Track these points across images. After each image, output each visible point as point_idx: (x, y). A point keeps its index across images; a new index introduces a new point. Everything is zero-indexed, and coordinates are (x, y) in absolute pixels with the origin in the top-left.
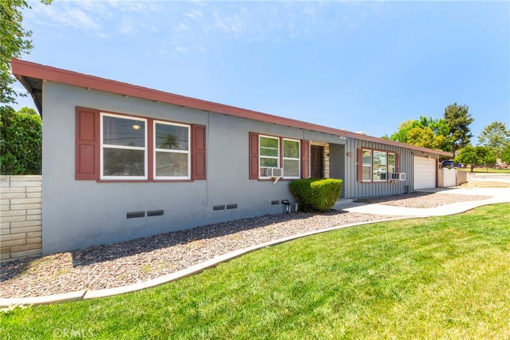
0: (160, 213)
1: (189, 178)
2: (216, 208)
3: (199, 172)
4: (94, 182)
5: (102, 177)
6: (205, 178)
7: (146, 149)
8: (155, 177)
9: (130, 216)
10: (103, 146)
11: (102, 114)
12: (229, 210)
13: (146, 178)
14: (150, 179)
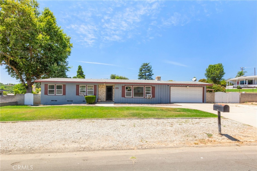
0: (56, 101)
1: (62, 95)
2: (68, 101)
3: (64, 94)
4: (47, 95)
5: (48, 94)
6: (65, 95)
7: (54, 90)
8: (56, 95)
9: (52, 101)
10: (48, 89)
11: (48, 85)
12: (71, 102)
13: (54, 95)
14: (55, 95)
